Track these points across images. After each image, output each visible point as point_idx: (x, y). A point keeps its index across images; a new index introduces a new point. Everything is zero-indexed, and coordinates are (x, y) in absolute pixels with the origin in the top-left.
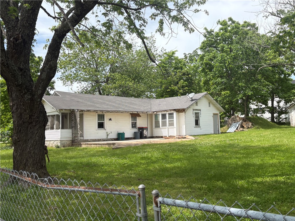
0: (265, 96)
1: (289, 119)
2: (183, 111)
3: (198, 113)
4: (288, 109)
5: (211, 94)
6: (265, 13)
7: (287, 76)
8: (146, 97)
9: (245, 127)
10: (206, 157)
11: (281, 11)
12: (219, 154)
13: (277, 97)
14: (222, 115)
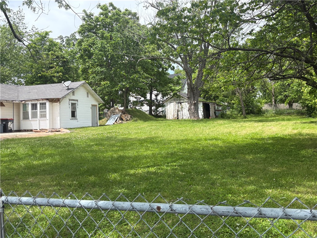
0: (144, 89)
1: (165, 112)
2: (57, 100)
3: (75, 104)
4: (165, 102)
5: (90, 84)
6: (146, 4)
7: (165, 70)
8: (12, 83)
9: (124, 119)
10: (80, 151)
11: (160, 4)
12: (95, 148)
13: (155, 91)
14: (101, 106)
